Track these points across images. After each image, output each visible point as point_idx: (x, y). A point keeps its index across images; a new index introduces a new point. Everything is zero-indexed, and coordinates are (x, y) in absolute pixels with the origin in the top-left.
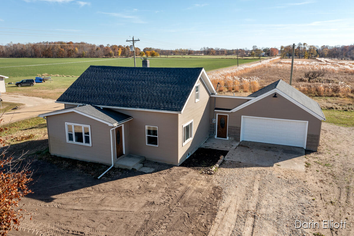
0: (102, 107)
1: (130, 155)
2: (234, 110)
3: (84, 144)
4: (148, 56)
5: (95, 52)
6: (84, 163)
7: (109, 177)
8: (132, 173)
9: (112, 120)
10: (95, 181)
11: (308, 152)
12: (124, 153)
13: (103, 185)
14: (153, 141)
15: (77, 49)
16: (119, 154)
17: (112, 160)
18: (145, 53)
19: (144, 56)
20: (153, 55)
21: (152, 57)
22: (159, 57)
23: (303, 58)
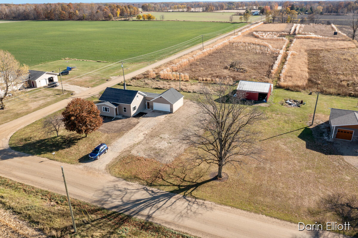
0: (112, 102)
1: (120, 115)
2: (151, 101)
3: (107, 112)
4: (145, 19)
5: (95, 14)
6: (108, 117)
7: (114, 120)
8: (120, 119)
9: (114, 106)
10: (111, 121)
11: (170, 113)
12: (118, 114)
13: (113, 121)
14: (125, 111)
15: (77, 12)
16: (117, 114)
17: (115, 116)
18: (142, 16)
19: (141, 19)
20: (149, 18)
21: (148, 21)
22: (156, 20)
23: (286, 22)
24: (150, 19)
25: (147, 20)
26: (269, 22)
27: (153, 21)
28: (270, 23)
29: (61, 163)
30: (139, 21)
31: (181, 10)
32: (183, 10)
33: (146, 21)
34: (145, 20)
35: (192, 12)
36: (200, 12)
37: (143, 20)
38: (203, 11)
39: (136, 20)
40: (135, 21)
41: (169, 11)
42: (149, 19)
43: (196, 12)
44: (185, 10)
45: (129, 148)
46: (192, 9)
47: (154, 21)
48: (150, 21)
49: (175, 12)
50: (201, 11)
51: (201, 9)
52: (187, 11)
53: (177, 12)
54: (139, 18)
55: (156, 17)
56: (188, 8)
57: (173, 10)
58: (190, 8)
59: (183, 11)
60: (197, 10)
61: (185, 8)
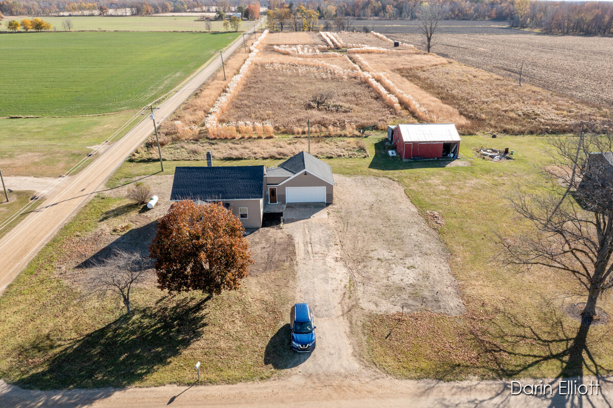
2: (280, 185)
4: (28, 28)
11: (328, 204)
18: (19, 23)
19: (20, 29)
20: (38, 27)
21: (36, 32)
22: (53, 30)
23: (302, 30)
24: (41, 28)
25: (32, 30)
26: (275, 30)
27: (48, 32)
28: (277, 31)
29: (231, 386)
30: (16, 33)
31: (86, 12)
32: (91, 13)
33: (30, 32)
34: (29, 30)
35: (111, 16)
36: (126, 16)
37: (24, 30)
38: (133, 15)
39: (8, 30)
40: (6, 32)
41: (62, 14)
42: (38, 29)
43: (118, 16)
44: (96, 12)
45: (347, 301)
46: (111, 11)
47: (51, 32)
48: (41, 32)
49: (74, 16)
50: (128, 14)
51: (128, 11)
52: (100, 14)
53: (80, 16)
54: (15, 28)
55: (52, 26)
56: (101, 9)
57: (71, 13)
58: (105, 9)
59: (92, 15)
60: (120, 12)
61: (94, 8)
